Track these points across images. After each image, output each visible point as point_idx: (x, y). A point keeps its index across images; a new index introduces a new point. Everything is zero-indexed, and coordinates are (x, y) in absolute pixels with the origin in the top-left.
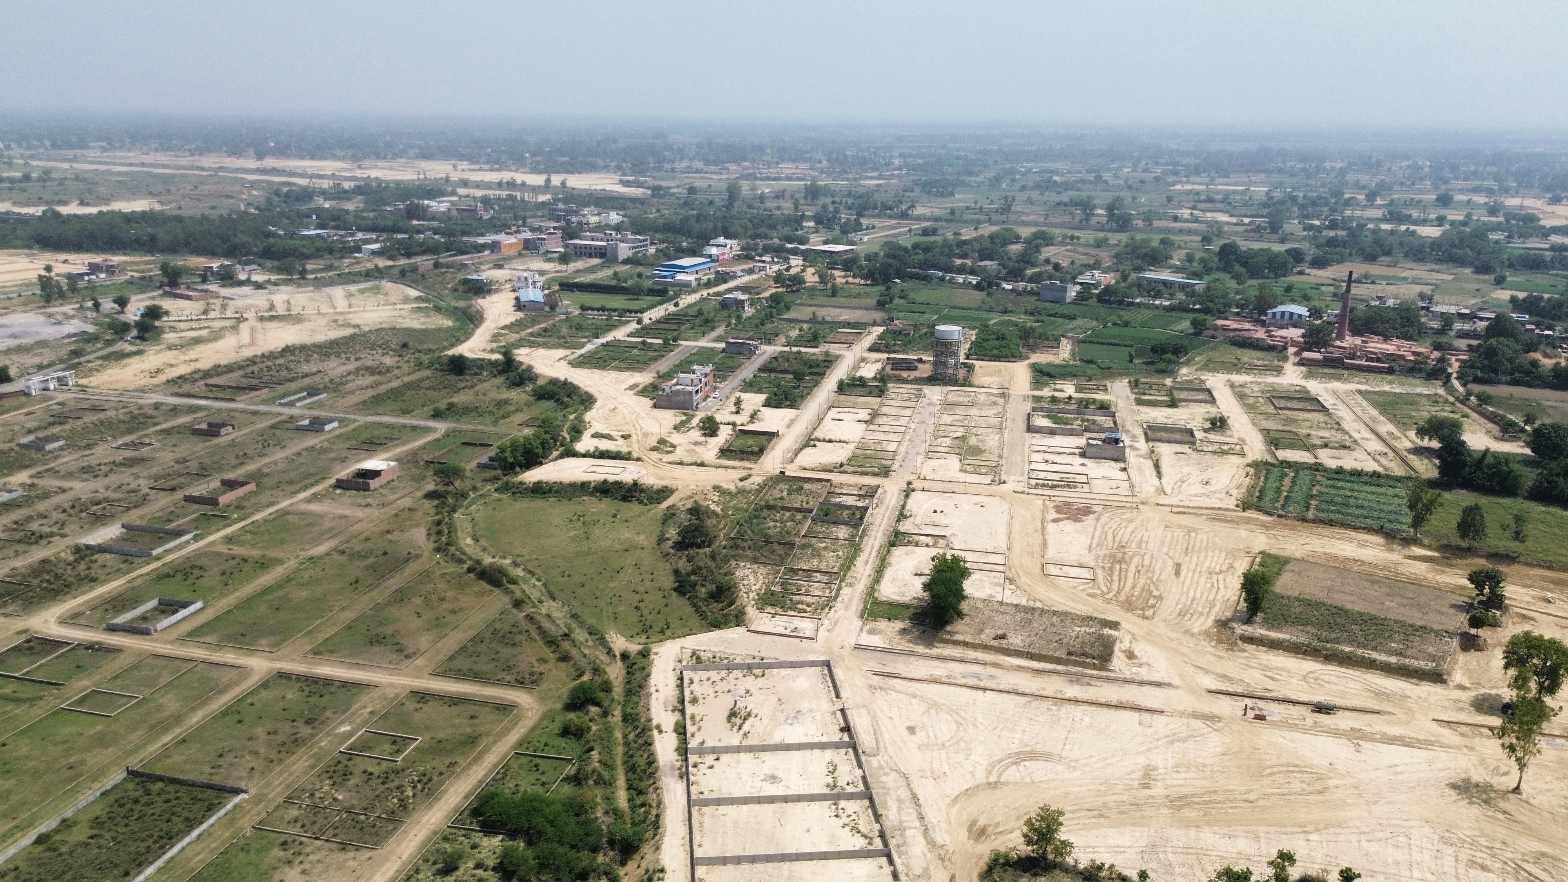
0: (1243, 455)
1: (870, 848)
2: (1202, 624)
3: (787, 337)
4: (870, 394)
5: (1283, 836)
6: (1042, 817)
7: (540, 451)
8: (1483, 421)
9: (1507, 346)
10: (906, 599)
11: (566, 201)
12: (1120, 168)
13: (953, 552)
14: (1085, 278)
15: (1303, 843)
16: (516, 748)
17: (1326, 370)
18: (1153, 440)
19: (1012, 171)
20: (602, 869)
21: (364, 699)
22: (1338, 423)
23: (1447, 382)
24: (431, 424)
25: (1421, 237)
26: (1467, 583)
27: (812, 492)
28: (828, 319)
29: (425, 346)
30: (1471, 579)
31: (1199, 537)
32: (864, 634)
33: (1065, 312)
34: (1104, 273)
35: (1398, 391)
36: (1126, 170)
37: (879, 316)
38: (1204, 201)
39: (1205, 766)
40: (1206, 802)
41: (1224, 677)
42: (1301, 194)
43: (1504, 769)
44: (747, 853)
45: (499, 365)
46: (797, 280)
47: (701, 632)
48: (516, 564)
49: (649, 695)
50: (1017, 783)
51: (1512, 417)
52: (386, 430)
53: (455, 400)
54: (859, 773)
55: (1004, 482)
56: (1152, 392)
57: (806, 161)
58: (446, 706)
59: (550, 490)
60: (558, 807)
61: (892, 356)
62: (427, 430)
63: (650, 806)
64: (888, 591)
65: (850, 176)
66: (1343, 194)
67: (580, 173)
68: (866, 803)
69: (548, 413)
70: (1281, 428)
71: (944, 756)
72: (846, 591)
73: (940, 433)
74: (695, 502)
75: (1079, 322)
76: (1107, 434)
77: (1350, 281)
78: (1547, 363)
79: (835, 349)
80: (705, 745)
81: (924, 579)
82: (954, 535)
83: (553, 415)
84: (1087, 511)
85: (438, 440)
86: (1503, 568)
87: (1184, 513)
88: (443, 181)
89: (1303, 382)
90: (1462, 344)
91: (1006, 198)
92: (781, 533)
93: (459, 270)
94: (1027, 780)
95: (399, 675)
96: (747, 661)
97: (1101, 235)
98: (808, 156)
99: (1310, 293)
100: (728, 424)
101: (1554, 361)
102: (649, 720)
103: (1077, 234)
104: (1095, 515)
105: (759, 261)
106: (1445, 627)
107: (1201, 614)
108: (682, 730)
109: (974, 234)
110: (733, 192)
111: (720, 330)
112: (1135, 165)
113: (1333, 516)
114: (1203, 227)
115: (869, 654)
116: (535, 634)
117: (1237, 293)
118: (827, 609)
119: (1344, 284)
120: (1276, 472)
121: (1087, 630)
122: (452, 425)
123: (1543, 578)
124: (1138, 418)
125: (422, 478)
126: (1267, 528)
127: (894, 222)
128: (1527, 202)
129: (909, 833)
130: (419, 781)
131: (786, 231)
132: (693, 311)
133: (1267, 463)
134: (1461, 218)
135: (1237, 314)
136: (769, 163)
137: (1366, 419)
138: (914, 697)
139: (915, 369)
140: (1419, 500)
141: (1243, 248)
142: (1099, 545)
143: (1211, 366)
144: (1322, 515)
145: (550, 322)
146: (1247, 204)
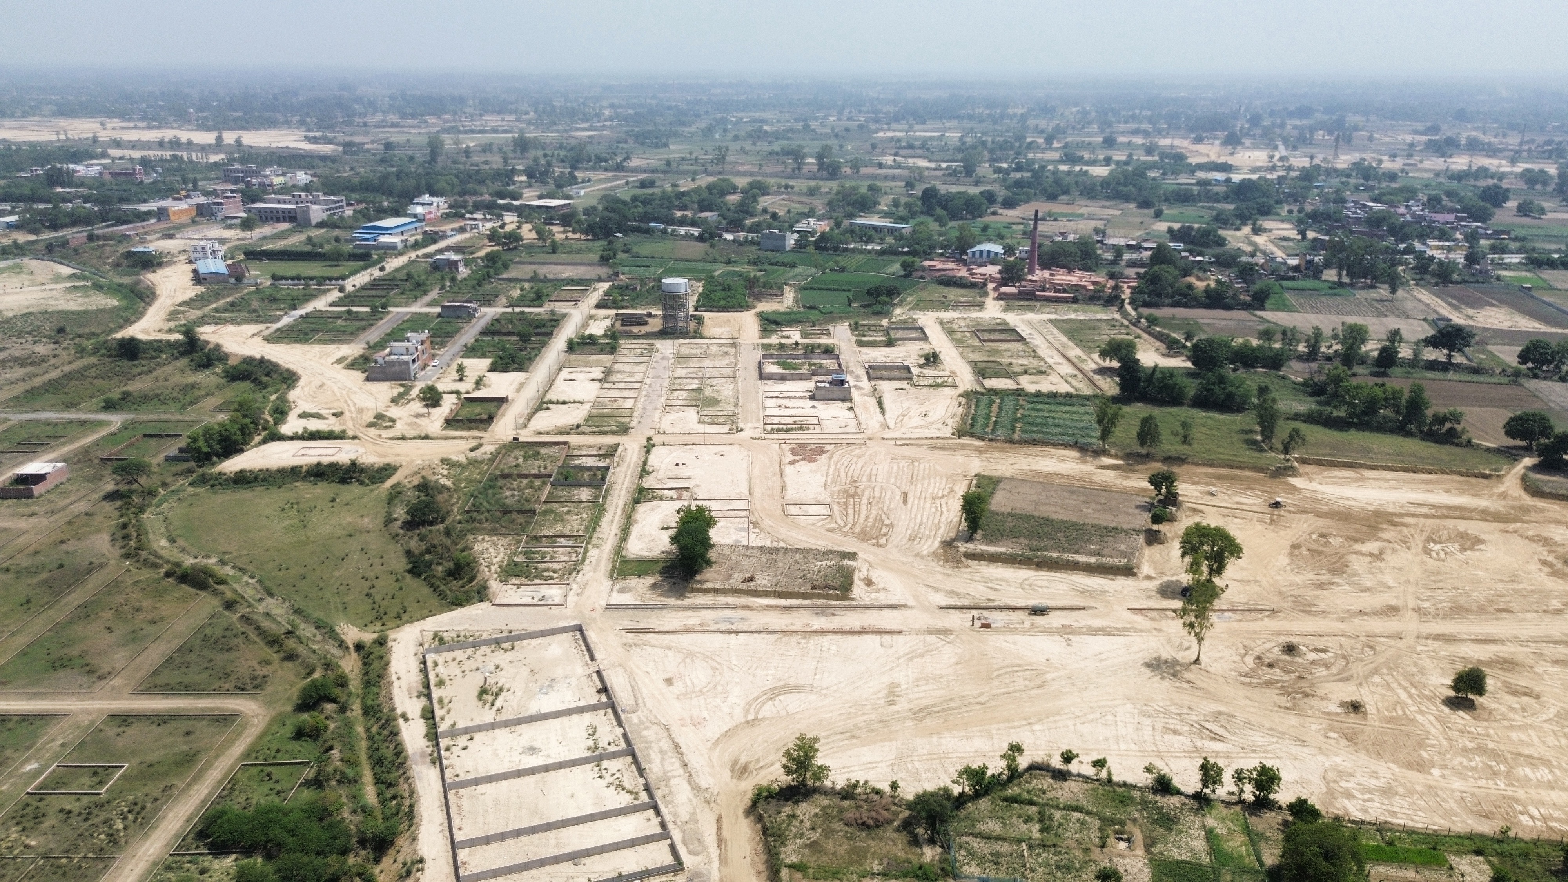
0: (955, 386)
1: (636, 802)
2: (930, 546)
4: (601, 352)
5: (1012, 731)
6: (800, 747)
7: (239, 437)
8: (1152, 340)
9: (1168, 272)
10: (655, 553)
11: (243, 161)
12: (826, 117)
13: (698, 502)
14: (801, 226)
15: (1029, 734)
16: (244, 760)
17: (1021, 303)
18: (875, 379)
19: (724, 121)
20: (354, 871)
21: (53, 730)
22: (1034, 351)
23: (1121, 307)
24: (103, 416)
25: (1092, 176)
26: (1147, 485)
27: (550, 456)
28: (550, 276)
29: (87, 330)
30: (1151, 482)
31: (922, 466)
32: (615, 594)
33: (785, 260)
34: (818, 220)
35: (1082, 318)
36: (832, 119)
37: (603, 271)
38: (905, 148)
39: (941, 676)
40: (944, 710)
41: (953, 593)
42: (990, 139)
43: (1186, 644)
44: (510, 828)
45: (181, 345)
46: (514, 238)
47: (441, 612)
48: (222, 562)
49: (390, 684)
50: (773, 718)
51: (1175, 335)
52: (49, 428)
53: (131, 387)
54: (620, 731)
55: (742, 430)
56: (871, 333)
57: (511, 112)
58: (154, 727)
59: (256, 479)
60: (298, 815)
61: (621, 311)
62: (99, 424)
63: (402, 797)
64: (636, 548)
65: (560, 127)
66: (1025, 138)
67: (257, 129)
68: (629, 759)
69: (246, 395)
70: (986, 359)
71: (702, 702)
72: (593, 553)
73: (676, 387)
74: (423, 477)
75: (799, 270)
76: (834, 376)
77: (1036, 220)
78: (1200, 285)
79: (561, 308)
80: (456, 727)
81: (671, 532)
82: (697, 486)
83: (251, 397)
84: (820, 451)
85: (113, 434)
86: (1175, 469)
87: (907, 445)
88: (90, 142)
89: (1002, 315)
90: (1132, 272)
91: (720, 149)
92: (519, 501)
93: (120, 242)
94: (783, 713)
95: (93, 699)
96: (494, 636)
97: (813, 183)
98: (513, 107)
99: (1004, 231)
100: (452, 392)
101: (1205, 284)
102: (393, 709)
103: (791, 182)
104: (828, 454)
105: (470, 219)
106: (1132, 526)
107: (929, 536)
108: (430, 715)
109: (692, 186)
110: (434, 147)
111: (434, 294)
112: (840, 113)
113: (1036, 436)
114: (906, 172)
115: (621, 613)
116: (253, 635)
117: (940, 235)
118: (574, 574)
119: (1032, 223)
120: (985, 400)
121: (828, 563)
122: (130, 416)
123: (1207, 475)
124: (860, 359)
125: (97, 478)
126: (980, 452)
127: (610, 174)
128: (1177, 142)
129: (673, 782)
130: (130, 812)
131: (497, 186)
132: (402, 275)
133: (976, 392)
134: (1124, 158)
135: (942, 255)
136: (471, 115)
137: (1058, 346)
138: (670, 649)
139: (646, 323)
140: (1105, 414)
141: (943, 192)
142: (834, 482)
143: (922, 305)
144: (1026, 436)
145: (238, 295)
146: (943, 149)
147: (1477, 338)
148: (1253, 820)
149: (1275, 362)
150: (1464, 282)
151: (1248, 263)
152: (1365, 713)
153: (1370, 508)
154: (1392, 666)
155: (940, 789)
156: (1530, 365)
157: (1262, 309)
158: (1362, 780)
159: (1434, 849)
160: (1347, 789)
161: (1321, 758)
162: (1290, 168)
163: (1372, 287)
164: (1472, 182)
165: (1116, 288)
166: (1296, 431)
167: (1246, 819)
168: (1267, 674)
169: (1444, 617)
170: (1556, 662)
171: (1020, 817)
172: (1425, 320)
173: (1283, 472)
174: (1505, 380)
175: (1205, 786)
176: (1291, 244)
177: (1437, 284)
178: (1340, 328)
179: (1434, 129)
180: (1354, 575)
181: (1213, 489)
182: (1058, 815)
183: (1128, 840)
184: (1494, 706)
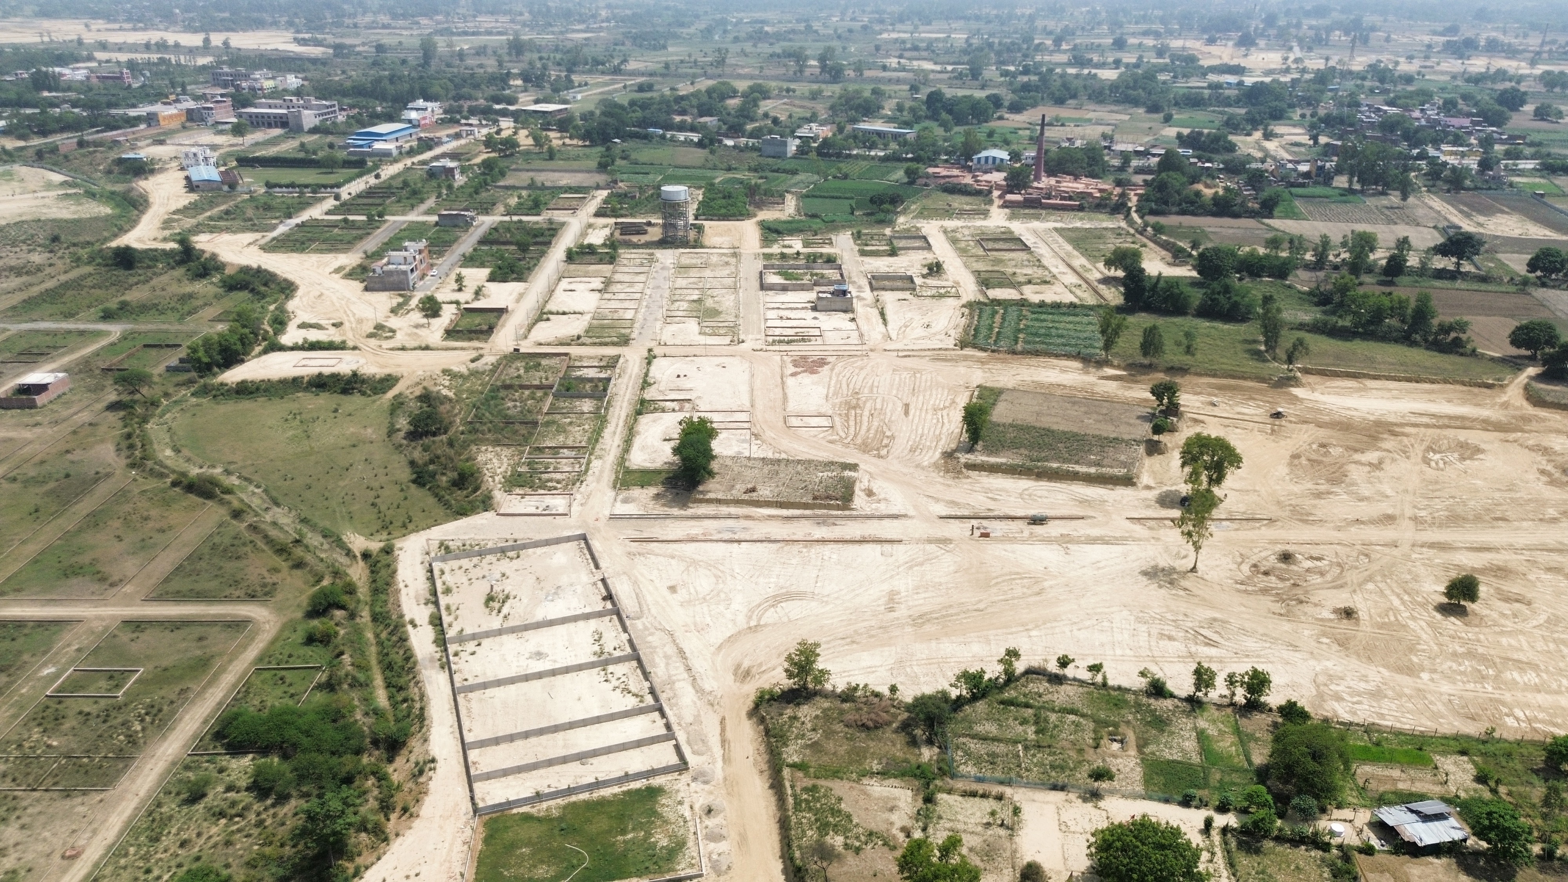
0: (958, 296)
1: (642, 705)
2: (931, 457)
3: (506, 205)
4: (601, 262)
5: (1010, 636)
6: (801, 651)
7: (239, 347)
8: (1158, 249)
9: (1175, 179)
10: (658, 464)
11: (232, 63)
12: (829, 17)
13: (699, 414)
14: (803, 132)
15: (1026, 640)
16: (256, 665)
17: (1027, 211)
18: (877, 289)
19: (723, 22)
20: (368, 769)
21: (67, 636)
22: (1039, 260)
23: (1127, 216)
24: (102, 326)
25: (1101, 80)
26: (1149, 395)
27: (551, 368)
28: (548, 184)
29: (82, 239)
30: (1153, 392)
31: (924, 377)
32: (618, 504)
33: (787, 167)
34: (821, 125)
35: (1087, 226)
36: (835, 19)
37: (602, 178)
38: (910, 49)
39: (940, 584)
40: (943, 617)
41: (953, 503)
42: (997, 41)
43: (1183, 553)
44: (519, 730)
45: (177, 254)
46: (510, 144)
47: (447, 521)
48: (228, 472)
49: (398, 591)
50: (775, 624)
51: (1181, 244)
52: (48, 338)
53: (127, 298)
54: (625, 637)
55: (743, 341)
56: (874, 242)
57: (505, 13)
58: (167, 632)
59: (258, 389)
60: (311, 717)
61: (620, 220)
62: (98, 334)
63: (413, 700)
64: (638, 459)
65: (556, 29)
66: (1033, 39)
67: (244, 30)
68: (634, 664)
69: (244, 305)
70: (990, 268)
71: (706, 609)
72: (596, 464)
73: (677, 297)
74: (425, 388)
75: (801, 177)
76: (836, 287)
77: (1043, 125)
78: (1208, 192)
79: (559, 216)
80: (464, 633)
81: (673, 444)
82: (699, 397)
83: (250, 307)
84: (822, 362)
85: (113, 344)
86: (1178, 380)
87: (910, 356)
88: (75, 44)
89: (1007, 224)
90: (1139, 179)
91: (719, 50)
92: (521, 412)
93: (110, 148)
94: (785, 619)
95: (106, 605)
96: (500, 545)
97: (815, 87)
98: (507, 8)
99: (1009, 137)
100: (451, 303)
101: (1213, 191)
102: (401, 616)
103: (793, 86)
104: (830, 366)
105: (466, 124)
106: (1133, 437)
107: (930, 448)
108: (438, 622)
109: (691, 89)
110: (427, 50)
111: (431, 202)
112: (843, 14)
113: (1039, 347)
114: (910, 75)
115: (625, 523)
116: (261, 544)
117: (945, 140)
118: (578, 484)
119: (1039, 128)
120: (988, 310)
121: (830, 474)
122: (129, 326)
123: (1210, 385)
124: (862, 269)
125: (99, 388)
126: (983, 363)
127: (607, 78)
128: (1189, 44)
129: (678, 685)
130: (147, 714)
131: (492, 91)
132: (398, 183)
133: (979, 303)
134: (1134, 60)
135: (946, 161)
136: (465, 17)
137: (1063, 255)
138: (673, 557)
139: (645, 232)
140: (1108, 325)
141: (948, 96)
142: (836, 394)
143: (926, 214)
144: (1028, 347)
145: (232, 203)
146: (949, 51)
147: (1487, 246)
148: (1243, 722)
149: (1281, 271)
150: (1476, 188)
151: (1257, 170)
152: (1357, 619)
153: (1372, 418)
154: (1387, 573)
155: (938, 692)
156: (1539, 273)
157: (1270, 216)
158: (1352, 684)
159: (1420, 749)
160: (1336, 693)
161: (1312, 662)
162: (1304, 71)
163: (1383, 193)
164: (1489, 85)
165: (1123, 195)
166: (1300, 342)
167: (1236, 721)
168: (1263, 581)
169: (1440, 526)
170: (1549, 569)
171: (1016, 719)
172: (1435, 227)
173: (1286, 382)
174: (1513, 289)
175: (1198, 689)
176: (1303, 149)
177: (1448, 191)
178: (1350, 235)
179: (1453, 30)
180: (1352, 484)
181: (1215, 399)
182: (1053, 717)
183: (1122, 742)
184: (1485, 612)
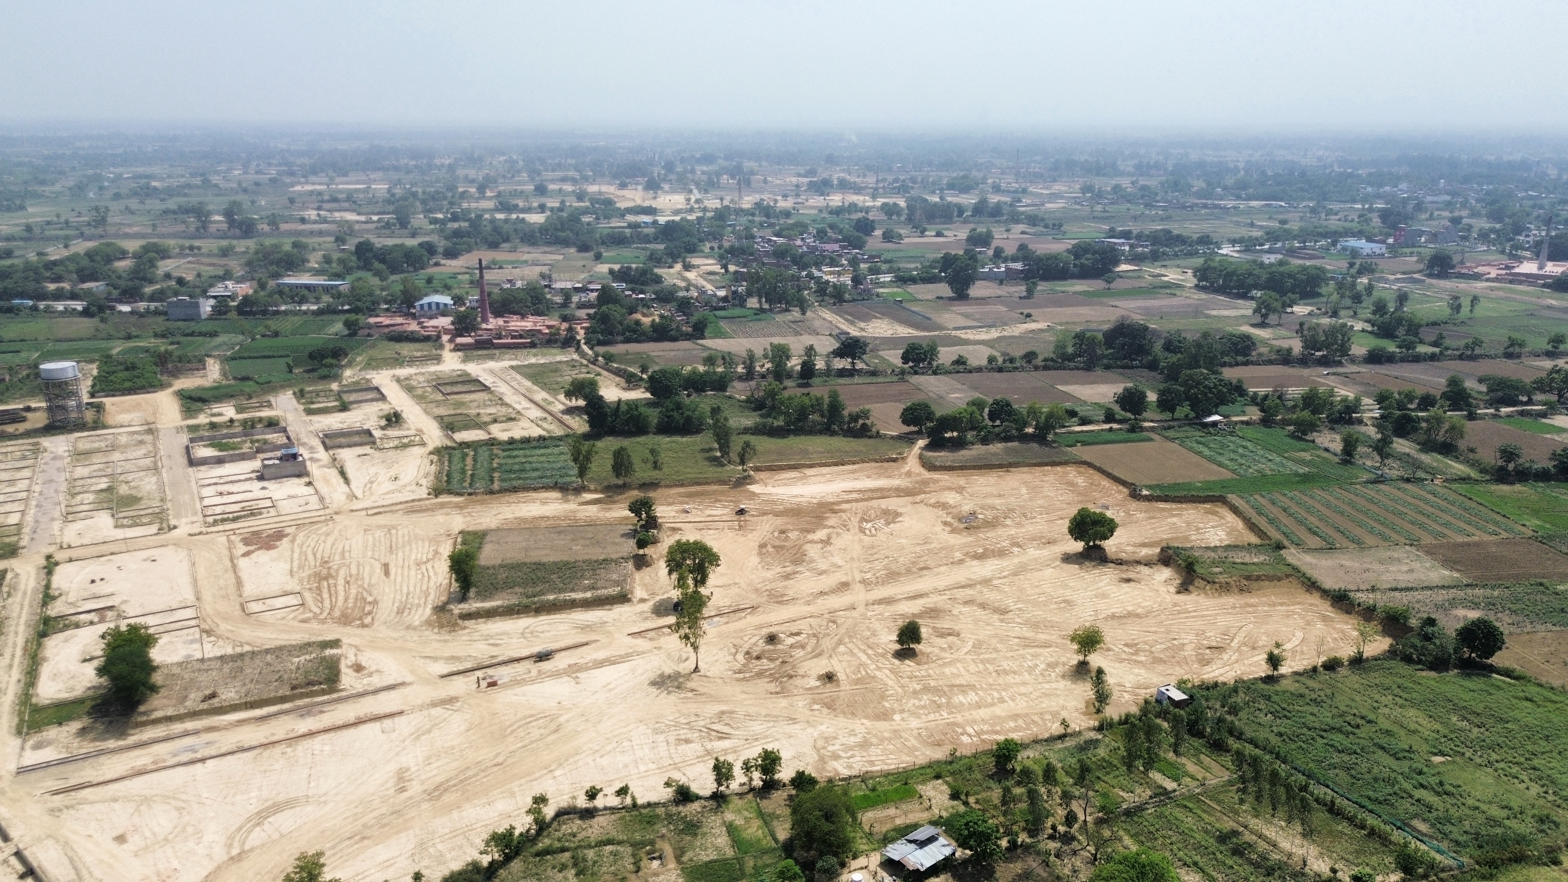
0: (423, 444)
2: (422, 615)
5: (534, 783)
6: (301, 868)
8: (612, 376)
9: (615, 311)
10: (77, 692)
12: (229, 170)
13: (128, 621)
14: (218, 290)
15: (551, 781)
17: (480, 352)
18: (332, 448)
19: (97, 178)
22: (500, 399)
23: (578, 348)
25: (530, 224)
26: (628, 513)
30: (631, 510)
31: (400, 533)
32: (28, 753)
33: (204, 329)
34: (238, 282)
35: (542, 361)
36: (237, 172)
38: (329, 201)
39: (453, 748)
40: (462, 781)
41: (453, 659)
42: (420, 190)
43: (684, 656)
50: (263, 845)
51: (631, 369)
55: (175, 527)
56: (320, 399)
64: (50, 691)
66: (457, 188)
70: (452, 412)
71: (169, 851)
73: (78, 489)
75: (222, 339)
76: (283, 451)
77: (481, 268)
78: (646, 321)
81: (96, 663)
82: (125, 602)
84: (279, 535)
86: (651, 494)
87: (380, 513)
89: (462, 367)
90: (582, 313)
91: (97, 209)
94: (276, 836)
97: (224, 243)
99: (450, 282)
101: (650, 319)
103: (196, 243)
104: (290, 538)
106: (620, 555)
107: (418, 605)
109: (66, 253)
112: (246, 167)
113: (515, 483)
114: (332, 227)
115: (40, 774)
117: (383, 289)
119: (477, 272)
120: (457, 454)
121: (308, 657)
123: (680, 495)
124: (312, 428)
126: (461, 508)
128: (604, 188)
133: (447, 448)
134: (557, 205)
135: (387, 310)
137: (523, 391)
138: (115, 800)
139: (24, 420)
140: (579, 452)
141: (379, 246)
142: (301, 567)
143: (373, 364)
144: (505, 485)
146: (373, 201)
147: (870, 346)
148: (764, 803)
149: (720, 384)
150: (854, 300)
151: (684, 297)
152: (838, 681)
153: (815, 501)
154: (851, 634)
155: (467, 865)
156: (911, 364)
157: (703, 337)
158: (844, 741)
159: (906, 784)
160: (834, 752)
161: (810, 730)
162: (705, 210)
163: (787, 310)
164: (847, 216)
165: (570, 329)
166: (747, 444)
167: (758, 804)
168: (757, 666)
169: (883, 584)
170: (966, 603)
171: (554, 868)
172: (830, 335)
173: (743, 481)
174: (895, 378)
175: (720, 784)
176: (717, 277)
177: (834, 304)
178: (769, 348)
179: (811, 173)
180: (812, 562)
181: (687, 507)
182: (591, 854)
183: (660, 858)
184: (929, 650)
